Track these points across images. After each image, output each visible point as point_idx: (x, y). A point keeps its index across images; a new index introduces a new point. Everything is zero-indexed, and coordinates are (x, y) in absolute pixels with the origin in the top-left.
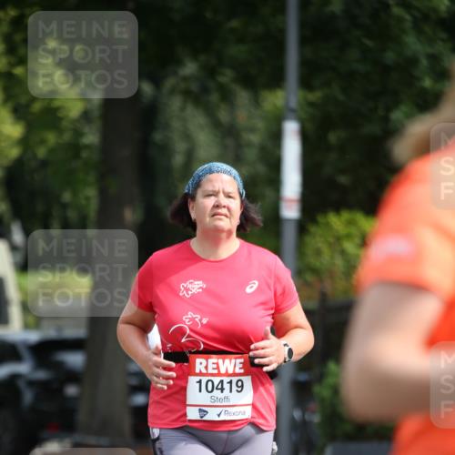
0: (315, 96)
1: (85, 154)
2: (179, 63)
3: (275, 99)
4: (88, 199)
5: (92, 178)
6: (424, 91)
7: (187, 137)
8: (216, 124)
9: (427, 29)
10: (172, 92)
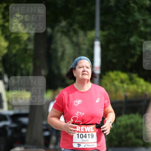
0: (105, 33)
1: (28, 52)
2: (60, 22)
3: (92, 34)
4: (29, 67)
5: (31, 60)
6: (141, 32)
7: (63, 46)
8: (72, 42)
9: (143, 11)
10: (58, 31)
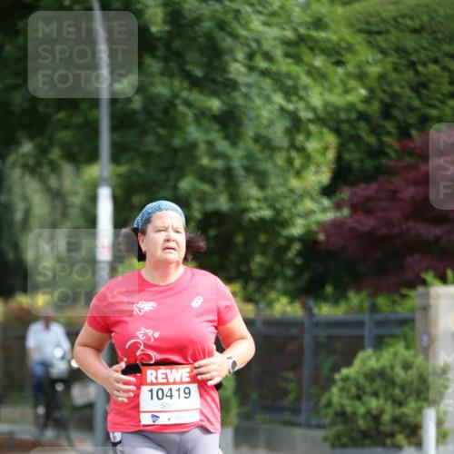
0: (123, 169)
2: (19, 144)
3: (93, 171)
6: (203, 168)
7: (25, 198)
8: (48, 190)
9: (205, 122)
10: (14, 164)
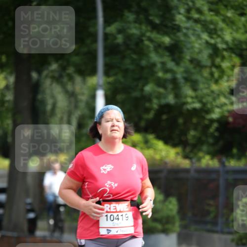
0: (111, 79)
1: (6, 105)
2: (49, 64)
3: (93, 81)
4: (8, 125)
5: (10, 115)
6: (159, 79)
7: (53, 97)
8: (66, 92)
9: (160, 51)
10: (47, 76)
